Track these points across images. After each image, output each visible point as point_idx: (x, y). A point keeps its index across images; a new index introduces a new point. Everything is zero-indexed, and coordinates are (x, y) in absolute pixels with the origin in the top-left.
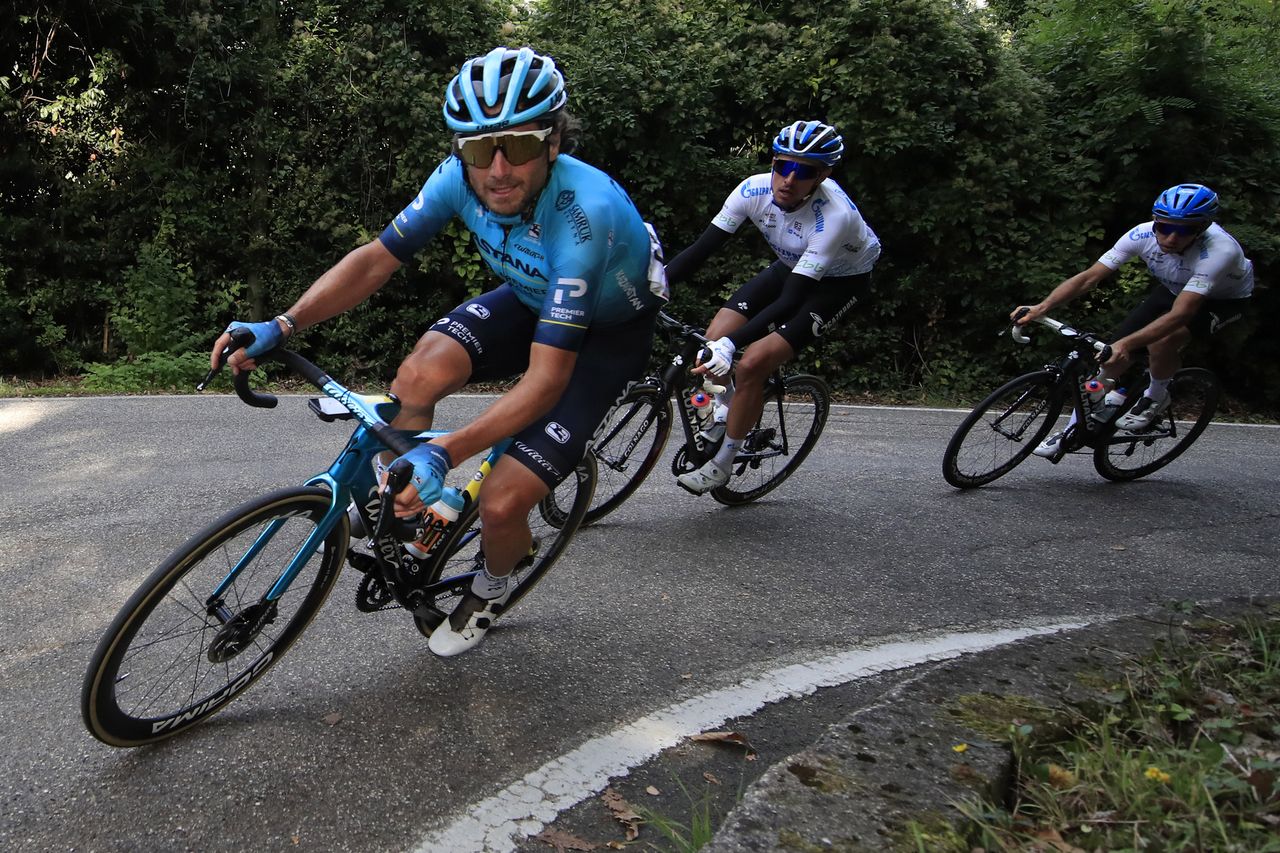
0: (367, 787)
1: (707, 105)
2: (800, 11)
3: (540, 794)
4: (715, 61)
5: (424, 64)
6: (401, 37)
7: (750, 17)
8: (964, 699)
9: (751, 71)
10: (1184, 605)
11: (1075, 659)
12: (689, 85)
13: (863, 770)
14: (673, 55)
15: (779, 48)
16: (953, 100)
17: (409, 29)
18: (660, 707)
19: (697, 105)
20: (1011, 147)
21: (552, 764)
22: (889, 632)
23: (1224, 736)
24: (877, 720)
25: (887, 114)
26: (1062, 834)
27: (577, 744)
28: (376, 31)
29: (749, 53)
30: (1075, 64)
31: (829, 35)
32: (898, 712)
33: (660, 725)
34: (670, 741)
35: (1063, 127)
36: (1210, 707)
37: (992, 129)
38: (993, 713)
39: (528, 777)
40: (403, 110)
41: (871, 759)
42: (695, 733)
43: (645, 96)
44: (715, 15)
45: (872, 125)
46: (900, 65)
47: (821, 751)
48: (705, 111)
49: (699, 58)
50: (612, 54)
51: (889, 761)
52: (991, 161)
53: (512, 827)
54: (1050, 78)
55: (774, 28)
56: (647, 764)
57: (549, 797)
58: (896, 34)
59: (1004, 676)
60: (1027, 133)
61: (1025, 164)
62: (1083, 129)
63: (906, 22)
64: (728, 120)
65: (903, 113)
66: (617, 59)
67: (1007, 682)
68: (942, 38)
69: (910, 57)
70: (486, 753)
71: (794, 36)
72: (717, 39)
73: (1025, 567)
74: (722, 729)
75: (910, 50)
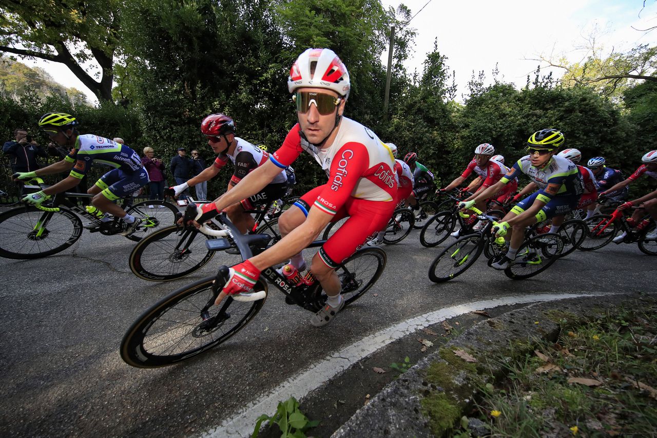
0: (381, 311)
1: (514, 135)
2: (548, 106)
3: (426, 320)
4: (518, 122)
5: (428, 126)
6: (422, 119)
7: (531, 109)
8: (551, 311)
9: (530, 124)
10: (642, 293)
11: (594, 304)
12: (509, 129)
13: (510, 325)
14: (504, 121)
15: (540, 118)
16: (600, 132)
17: (424, 116)
18: (466, 303)
19: (511, 135)
20: (621, 146)
21: (431, 313)
22: (545, 291)
23: (638, 332)
24: (520, 313)
25: (576, 137)
26: (569, 350)
27: (439, 309)
28: (414, 117)
29: (530, 119)
30: (649, 119)
31: (557, 113)
32: (528, 312)
33: (465, 307)
34: (466, 312)
35: (643, 140)
36: (636, 323)
37: (615, 141)
38: (559, 316)
39: (423, 315)
40: (421, 139)
41: (513, 323)
42: (474, 310)
43: (494, 133)
44: (519, 109)
45: (570, 140)
46: (582, 122)
47: (499, 319)
48: (513, 137)
49: (512, 121)
50: (484, 121)
51: (518, 324)
52: (613, 151)
53: (416, 327)
54: (638, 124)
55: (538, 112)
56: (457, 317)
57: (427, 321)
58: (581, 112)
59: (567, 306)
60: (628, 142)
61: (626, 153)
62: (650, 141)
63: (585, 108)
64: (521, 139)
65: (581, 136)
66: (486, 122)
67: (567, 308)
68: (598, 113)
69: (586, 119)
70: (414, 308)
71: (545, 114)
72: (519, 116)
73: (600, 277)
74: (483, 311)
75: (586, 117)
